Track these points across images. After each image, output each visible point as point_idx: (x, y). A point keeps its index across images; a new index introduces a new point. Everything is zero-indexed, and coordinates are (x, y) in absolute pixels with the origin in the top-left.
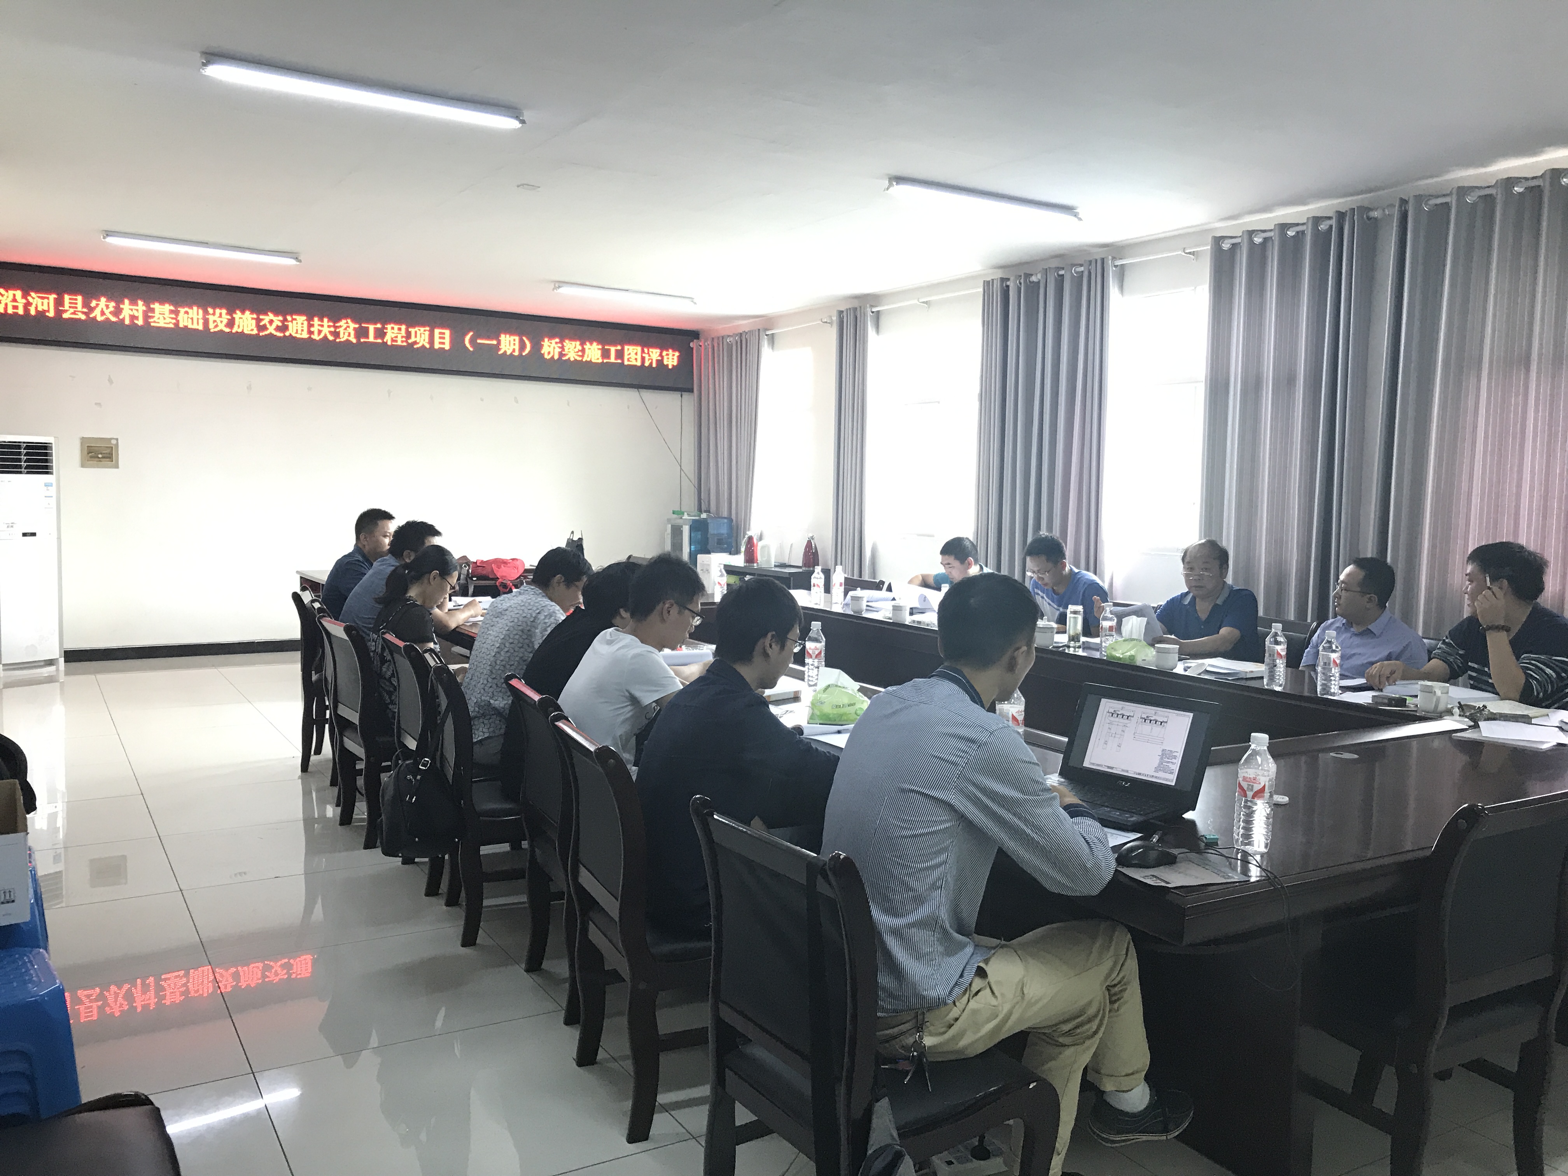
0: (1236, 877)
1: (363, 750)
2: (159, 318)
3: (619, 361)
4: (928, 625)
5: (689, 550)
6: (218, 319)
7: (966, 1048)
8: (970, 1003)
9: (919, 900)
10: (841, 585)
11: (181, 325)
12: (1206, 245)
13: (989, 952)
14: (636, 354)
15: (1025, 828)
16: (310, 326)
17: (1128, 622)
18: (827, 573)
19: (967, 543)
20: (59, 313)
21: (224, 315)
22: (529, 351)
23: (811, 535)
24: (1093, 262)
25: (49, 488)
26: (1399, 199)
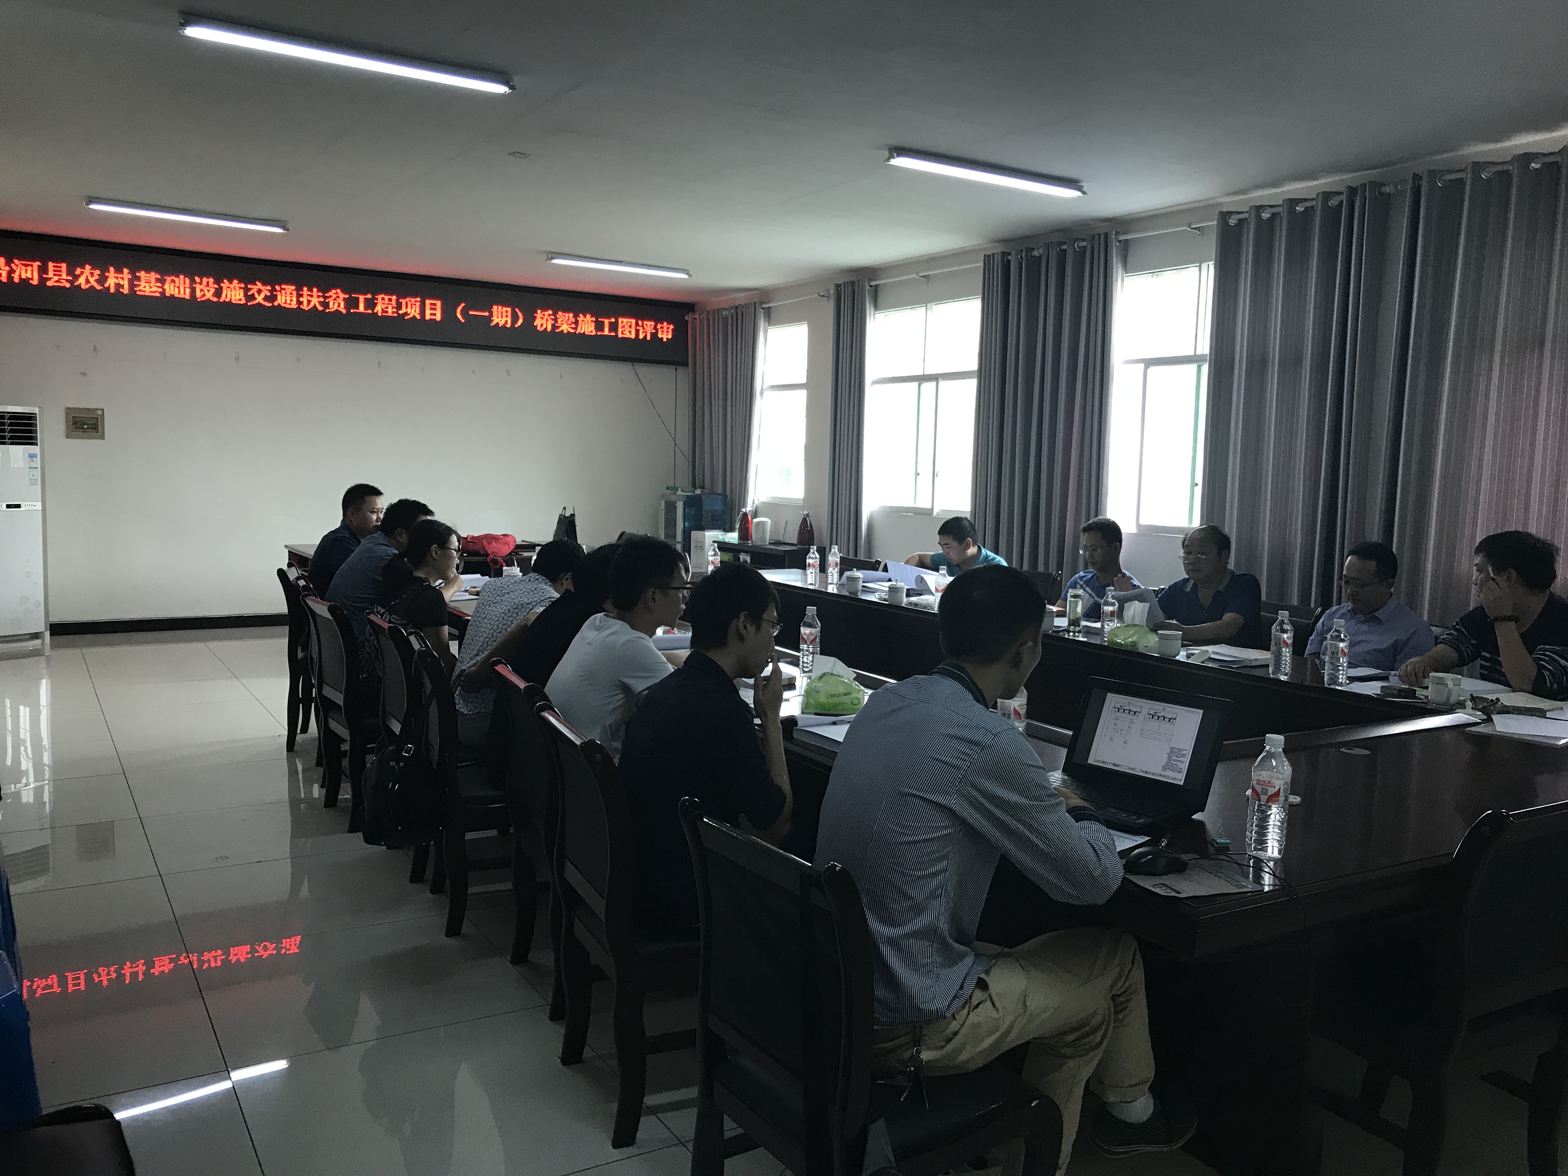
0: (1250, 887)
1: (348, 732)
2: (145, 287)
3: (613, 334)
4: (925, 608)
5: (683, 526)
6: (205, 290)
7: (966, 1062)
8: (970, 1016)
9: (918, 910)
10: (836, 565)
11: (167, 294)
12: (1212, 220)
13: (990, 961)
14: (630, 326)
15: (1030, 835)
16: (299, 296)
17: (1130, 608)
18: (823, 553)
19: (966, 523)
20: (43, 280)
21: (211, 284)
22: (522, 324)
23: (806, 512)
24: (1097, 237)
25: (34, 459)
26: (1412, 175)
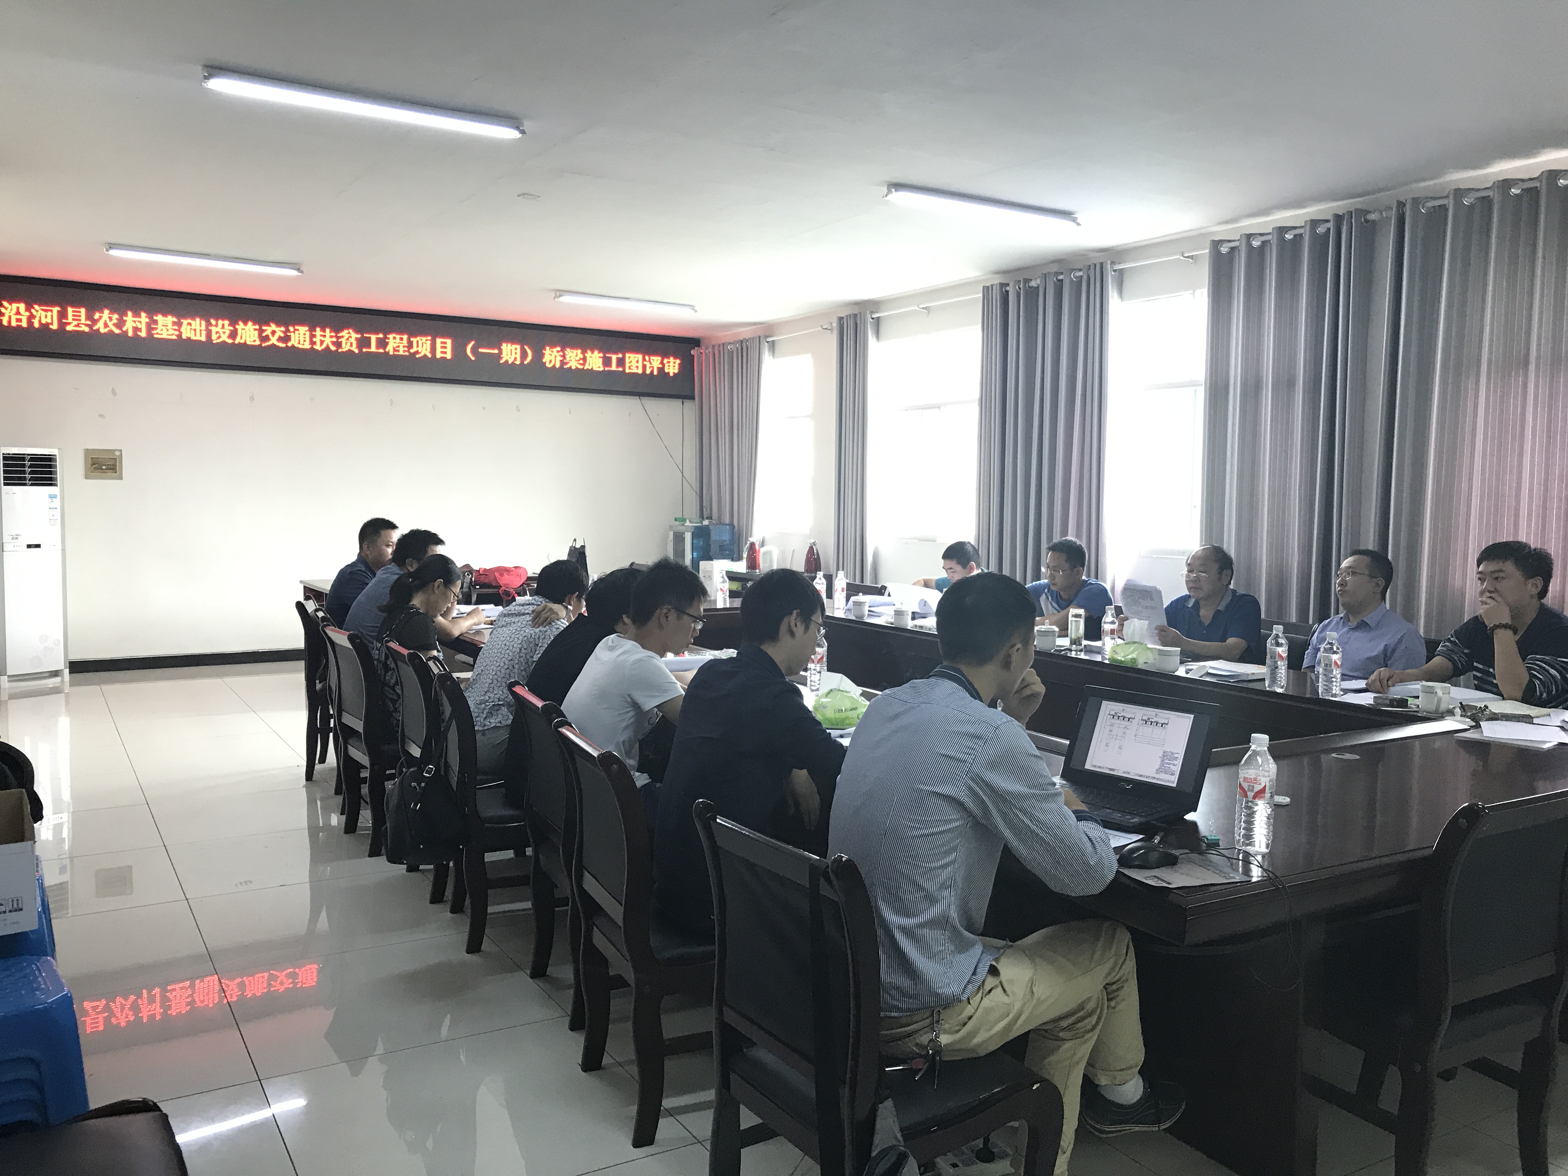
0: (1238, 877)
1: (367, 758)
2: (162, 330)
3: (621, 369)
4: (927, 628)
5: (691, 556)
6: (221, 331)
7: (980, 1046)
8: (983, 1002)
9: (929, 901)
10: (843, 591)
11: (184, 337)
12: (1205, 249)
13: (998, 952)
14: (637, 362)
15: (1030, 824)
16: (312, 336)
17: (1129, 625)
18: (829, 578)
19: (970, 548)
20: (62, 325)
21: (226, 326)
22: (531, 360)
23: (812, 541)
24: (1092, 267)
25: (54, 499)
26: (1395, 202)
